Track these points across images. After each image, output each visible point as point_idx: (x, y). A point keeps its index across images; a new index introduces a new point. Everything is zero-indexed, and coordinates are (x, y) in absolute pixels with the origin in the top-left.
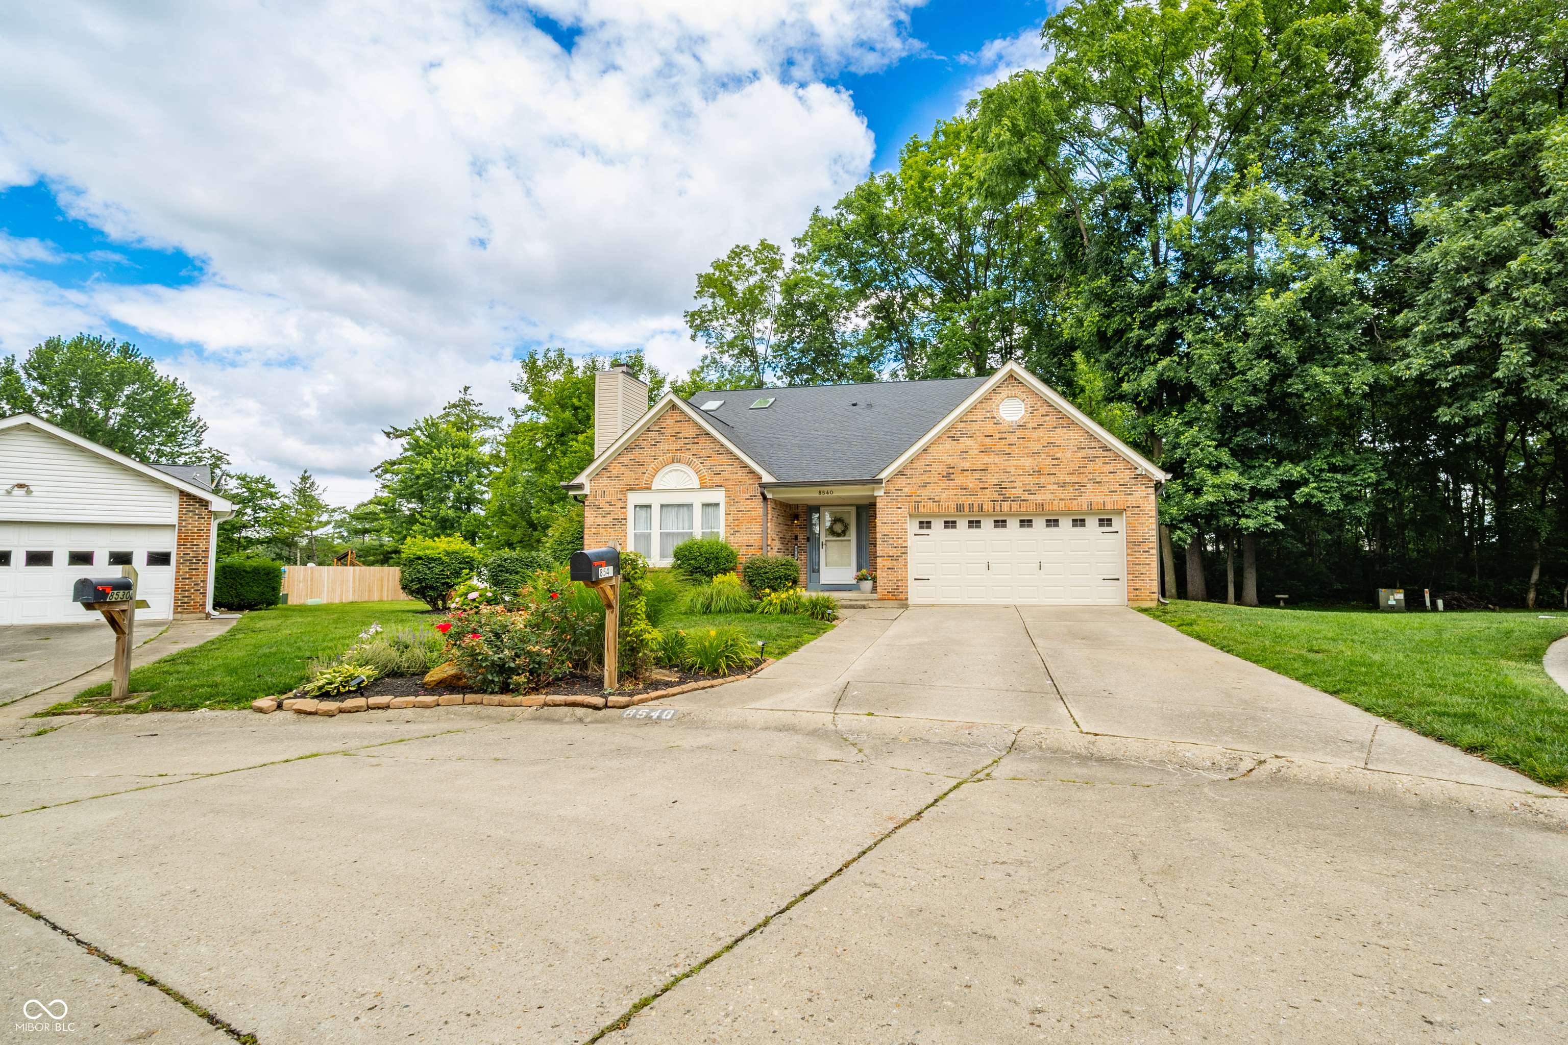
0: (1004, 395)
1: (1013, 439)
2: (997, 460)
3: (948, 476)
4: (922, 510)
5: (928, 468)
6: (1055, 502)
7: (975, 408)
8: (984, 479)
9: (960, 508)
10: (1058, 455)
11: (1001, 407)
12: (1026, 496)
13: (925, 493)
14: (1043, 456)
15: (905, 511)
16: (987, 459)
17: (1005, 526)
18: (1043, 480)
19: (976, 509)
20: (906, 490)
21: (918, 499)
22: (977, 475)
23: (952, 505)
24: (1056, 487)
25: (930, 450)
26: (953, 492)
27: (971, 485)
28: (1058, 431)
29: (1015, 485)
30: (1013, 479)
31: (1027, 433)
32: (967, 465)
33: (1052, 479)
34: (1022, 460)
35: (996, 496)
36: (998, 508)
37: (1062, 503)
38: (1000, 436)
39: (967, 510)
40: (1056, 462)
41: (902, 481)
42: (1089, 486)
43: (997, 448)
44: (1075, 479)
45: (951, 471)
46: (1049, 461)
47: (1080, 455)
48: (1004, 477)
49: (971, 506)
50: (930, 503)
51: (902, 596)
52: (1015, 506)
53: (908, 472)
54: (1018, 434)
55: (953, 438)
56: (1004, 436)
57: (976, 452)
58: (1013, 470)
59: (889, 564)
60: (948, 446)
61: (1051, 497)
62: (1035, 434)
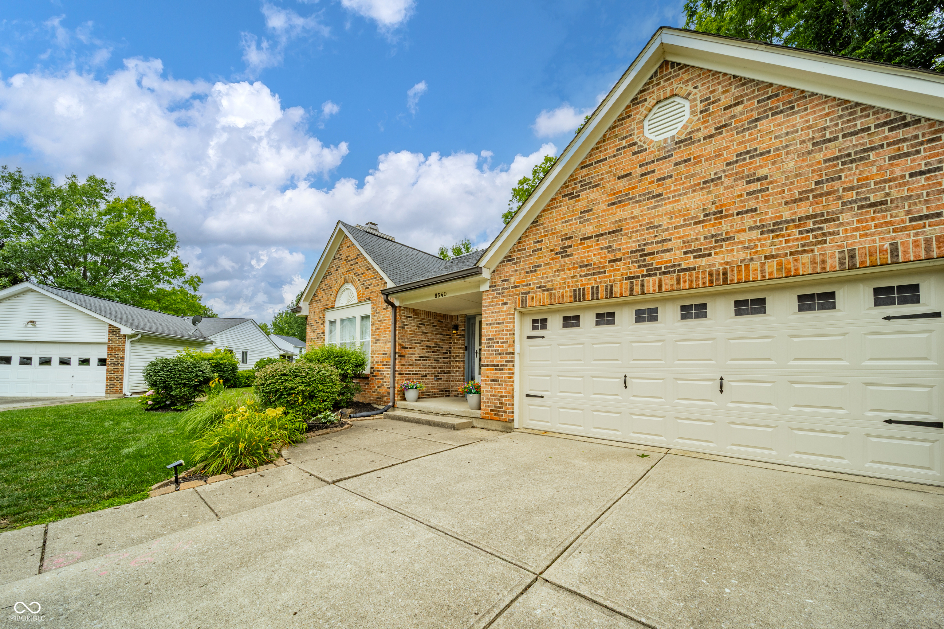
0: (651, 101)
1: (666, 168)
2: (637, 211)
3: (563, 253)
4: (530, 303)
5: (538, 246)
6: (755, 265)
7: (604, 139)
8: (615, 246)
9: (578, 296)
10: (761, 172)
11: (646, 123)
12: (691, 262)
13: (535, 280)
14: (727, 182)
15: (510, 308)
16: (620, 213)
17: (655, 319)
18: (725, 226)
19: (602, 294)
20: (512, 279)
21: (526, 289)
22: (604, 242)
23: (568, 293)
24: (755, 234)
25: (541, 221)
26: (569, 274)
27: (595, 259)
28: (764, 124)
29: (669, 245)
30: (665, 235)
31: (695, 150)
32: (589, 230)
33: (748, 220)
34: (684, 200)
35: (634, 270)
36: (637, 288)
37: (771, 266)
38: (643, 170)
39: (588, 296)
40: (757, 186)
41: (509, 268)
42: (845, 217)
43: (635, 193)
44: (805, 209)
45: (567, 243)
46: (742, 187)
47: (820, 156)
48: (649, 236)
49: (595, 291)
50: (541, 294)
51: (506, 417)
52: (668, 281)
53: (516, 256)
54: (676, 158)
55: (571, 196)
56: (650, 168)
57: (603, 206)
58: (665, 221)
59: (493, 374)
60: (564, 209)
61: (743, 255)
62: (710, 148)
